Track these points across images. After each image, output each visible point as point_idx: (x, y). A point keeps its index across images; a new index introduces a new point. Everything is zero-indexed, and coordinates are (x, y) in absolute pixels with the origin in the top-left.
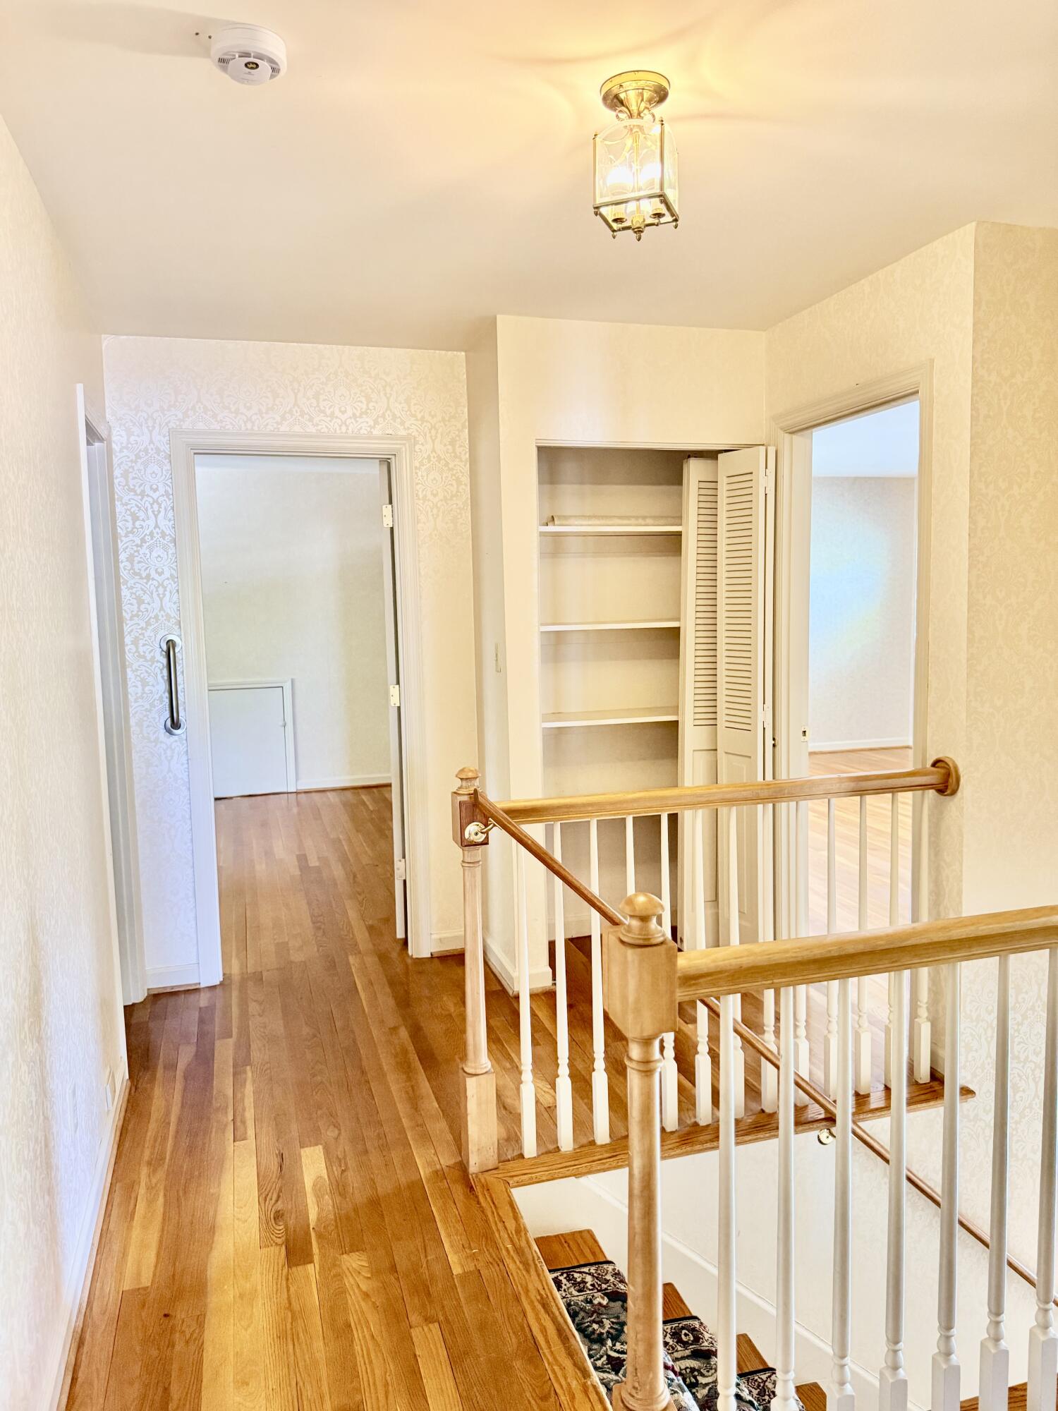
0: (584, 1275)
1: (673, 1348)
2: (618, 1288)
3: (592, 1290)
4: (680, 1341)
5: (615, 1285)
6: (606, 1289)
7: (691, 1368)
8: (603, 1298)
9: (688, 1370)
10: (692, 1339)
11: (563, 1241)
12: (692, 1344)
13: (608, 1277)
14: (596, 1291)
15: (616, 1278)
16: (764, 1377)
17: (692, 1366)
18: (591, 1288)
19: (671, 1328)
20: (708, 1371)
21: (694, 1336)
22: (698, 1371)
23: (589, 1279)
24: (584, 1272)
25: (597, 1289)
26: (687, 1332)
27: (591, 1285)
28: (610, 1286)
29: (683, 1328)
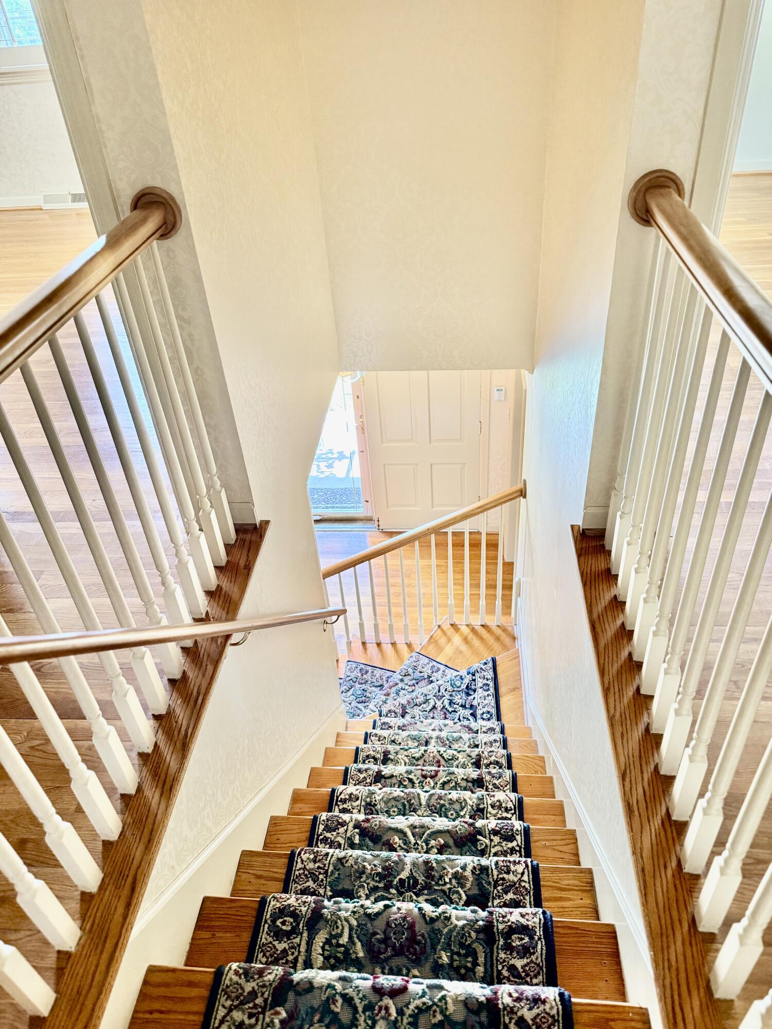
0: (228, 1018)
1: (293, 947)
2: (271, 985)
3: (257, 1020)
4: (288, 935)
5: (264, 986)
6: (266, 1000)
7: (325, 944)
8: (278, 1013)
9: (327, 947)
10: (292, 920)
11: (148, 1016)
12: (298, 924)
13: (248, 987)
14: (261, 1016)
15: (252, 978)
16: (300, 865)
17: (324, 940)
18: (253, 1021)
19: (268, 934)
20: (337, 927)
21: (290, 916)
22: (332, 936)
23: (238, 1016)
24: (224, 1017)
25: (259, 1013)
26: (281, 920)
27: (250, 1016)
28: (263, 994)
29: (274, 921)
